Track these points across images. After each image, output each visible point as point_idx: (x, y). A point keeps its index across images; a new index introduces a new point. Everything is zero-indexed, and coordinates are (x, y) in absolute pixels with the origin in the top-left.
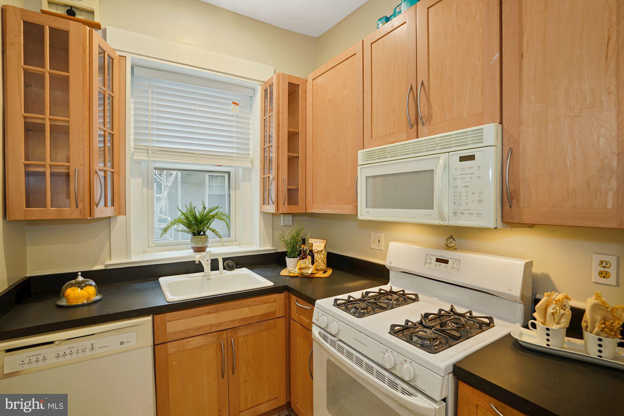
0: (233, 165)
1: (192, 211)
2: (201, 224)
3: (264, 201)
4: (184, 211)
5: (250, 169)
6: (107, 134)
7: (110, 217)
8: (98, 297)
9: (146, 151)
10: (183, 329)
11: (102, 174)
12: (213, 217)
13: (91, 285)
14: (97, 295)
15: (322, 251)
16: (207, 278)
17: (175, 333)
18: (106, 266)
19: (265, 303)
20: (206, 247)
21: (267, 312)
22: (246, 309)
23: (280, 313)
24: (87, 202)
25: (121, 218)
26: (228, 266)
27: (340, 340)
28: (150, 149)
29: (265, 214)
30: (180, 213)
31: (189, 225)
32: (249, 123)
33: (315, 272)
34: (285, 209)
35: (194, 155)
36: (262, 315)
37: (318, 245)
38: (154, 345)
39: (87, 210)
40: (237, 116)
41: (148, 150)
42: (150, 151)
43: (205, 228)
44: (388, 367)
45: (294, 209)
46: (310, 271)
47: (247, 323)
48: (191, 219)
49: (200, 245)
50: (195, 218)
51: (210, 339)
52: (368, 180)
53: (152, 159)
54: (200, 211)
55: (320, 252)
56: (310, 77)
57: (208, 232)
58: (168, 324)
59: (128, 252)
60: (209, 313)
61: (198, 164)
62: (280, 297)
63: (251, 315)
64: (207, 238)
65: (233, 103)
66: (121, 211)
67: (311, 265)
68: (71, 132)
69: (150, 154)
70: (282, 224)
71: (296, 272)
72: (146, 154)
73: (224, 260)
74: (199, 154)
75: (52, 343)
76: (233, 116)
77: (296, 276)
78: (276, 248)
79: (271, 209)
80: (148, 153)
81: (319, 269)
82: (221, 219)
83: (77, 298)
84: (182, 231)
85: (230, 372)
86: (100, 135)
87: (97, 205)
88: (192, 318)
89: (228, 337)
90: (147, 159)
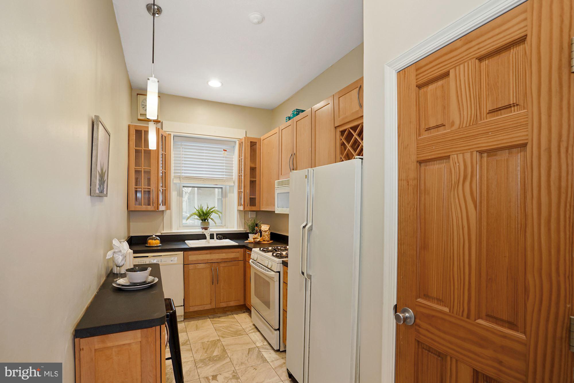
0: (223, 184)
1: (201, 209)
2: (205, 215)
3: (239, 204)
4: (198, 209)
5: (233, 186)
6: (163, 172)
7: (163, 211)
8: (160, 245)
9: (179, 178)
10: (196, 259)
11: (161, 191)
12: (212, 212)
13: (158, 240)
14: (160, 244)
15: (267, 231)
16: (208, 242)
17: (192, 261)
18: (161, 233)
19: (233, 253)
20: (208, 228)
21: (234, 257)
22: (224, 254)
23: (241, 258)
24: (156, 204)
25: (168, 211)
26: (219, 237)
27: (258, 262)
28: (181, 177)
29: (239, 211)
30: (196, 210)
31: (200, 216)
32: (233, 161)
33: (262, 241)
34: (248, 208)
35: (203, 179)
36: (232, 258)
37: (265, 228)
38: (184, 265)
39: (157, 207)
40: (226, 157)
41: (180, 177)
42: (181, 178)
43: (208, 218)
44: (266, 265)
45: (254, 208)
46: (258, 240)
47: (225, 261)
48: (201, 213)
49: (205, 226)
50: (203, 212)
51: (207, 265)
52: (279, 194)
53: (182, 182)
54: (206, 209)
55: (265, 231)
56: (262, 138)
57: (210, 220)
58: (189, 256)
59: (171, 228)
60: (207, 254)
61: (205, 184)
62: (242, 250)
63: (226, 258)
64: (208, 223)
65: (224, 150)
66: (168, 208)
67: (259, 237)
68: (151, 173)
69: (181, 180)
70: (250, 217)
71: (252, 240)
72: (179, 180)
73: (217, 234)
74: (205, 179)
75: (147, 257)
76: (223, 157)
77: (252, 243)
78: (246, 230)
79: (241, 208)
80: (180, 179)
81: (266, 240)
82: (216, 213)
83: (153, 244)
84: (196, 219)
85: (216, 282)
86: (161, 173)
87: (160, 205)
88: (200, 255)
89: (215, 266)
90: (180, 182)
